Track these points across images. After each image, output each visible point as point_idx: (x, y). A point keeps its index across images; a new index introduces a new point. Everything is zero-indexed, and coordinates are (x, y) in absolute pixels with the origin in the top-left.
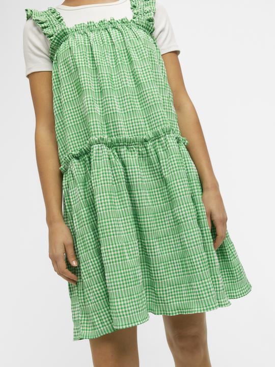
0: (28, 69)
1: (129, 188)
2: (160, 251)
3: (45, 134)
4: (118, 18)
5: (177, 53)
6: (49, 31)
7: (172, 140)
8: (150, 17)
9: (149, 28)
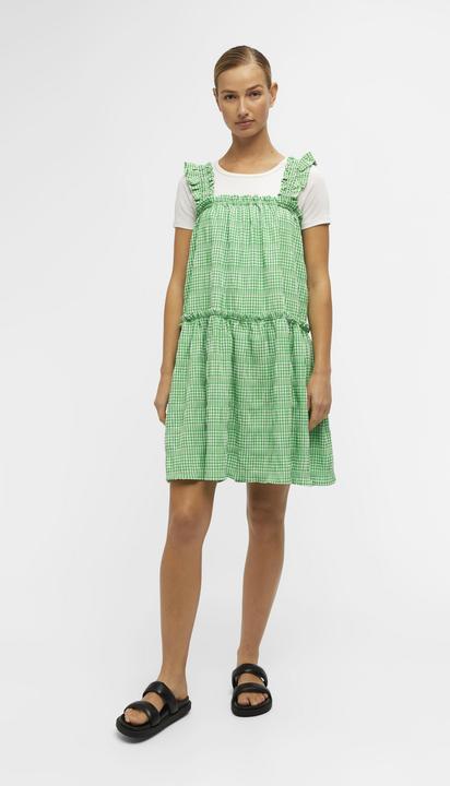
0: (175, 223)
1: (233, 360)
2: (251, 422)
3: (176, 289)
4: (262, 194)
5: (327, 225)
6: (197, 195)
7: (281, 324)
8: (295, 196)
9: (292, 206)
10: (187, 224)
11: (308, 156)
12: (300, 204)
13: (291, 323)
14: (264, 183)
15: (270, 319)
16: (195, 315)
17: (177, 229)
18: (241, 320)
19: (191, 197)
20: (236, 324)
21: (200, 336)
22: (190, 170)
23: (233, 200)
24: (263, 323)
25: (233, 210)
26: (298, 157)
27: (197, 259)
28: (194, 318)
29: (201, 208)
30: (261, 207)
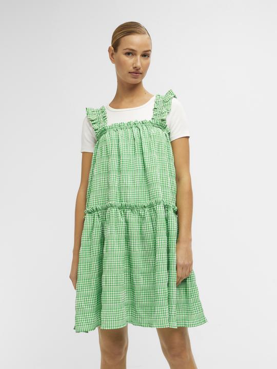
4: (140, 119)
6: (96, 126)
7: (160, 209)
8: (164, 118)
9: (162, 125)
10: (90, 149)
11: (170, 92)
12: (167, 123)
13: (166, 207)
14: (142, 112)
15: (151, 206)
16: (94, 208)
17: (84, 153)
18: (132, 208)
19: (91, 129)
20: (129, 212)
21: (99, 224)
22: (90, 112)
23: (120, 126)
24: (147, 209)
25: (121, 132)
26: (163, 94)
27: (96, 170)
28: (94, 211)
29: (99, 134)
30: (141, 128)
